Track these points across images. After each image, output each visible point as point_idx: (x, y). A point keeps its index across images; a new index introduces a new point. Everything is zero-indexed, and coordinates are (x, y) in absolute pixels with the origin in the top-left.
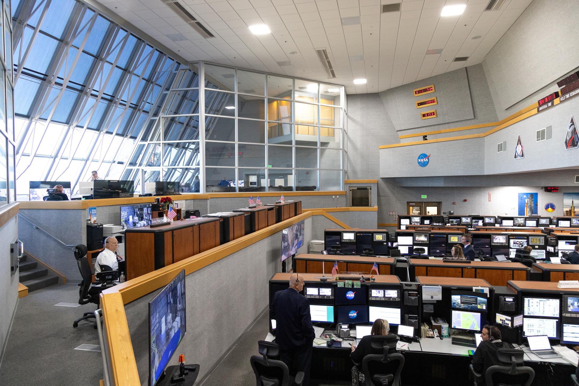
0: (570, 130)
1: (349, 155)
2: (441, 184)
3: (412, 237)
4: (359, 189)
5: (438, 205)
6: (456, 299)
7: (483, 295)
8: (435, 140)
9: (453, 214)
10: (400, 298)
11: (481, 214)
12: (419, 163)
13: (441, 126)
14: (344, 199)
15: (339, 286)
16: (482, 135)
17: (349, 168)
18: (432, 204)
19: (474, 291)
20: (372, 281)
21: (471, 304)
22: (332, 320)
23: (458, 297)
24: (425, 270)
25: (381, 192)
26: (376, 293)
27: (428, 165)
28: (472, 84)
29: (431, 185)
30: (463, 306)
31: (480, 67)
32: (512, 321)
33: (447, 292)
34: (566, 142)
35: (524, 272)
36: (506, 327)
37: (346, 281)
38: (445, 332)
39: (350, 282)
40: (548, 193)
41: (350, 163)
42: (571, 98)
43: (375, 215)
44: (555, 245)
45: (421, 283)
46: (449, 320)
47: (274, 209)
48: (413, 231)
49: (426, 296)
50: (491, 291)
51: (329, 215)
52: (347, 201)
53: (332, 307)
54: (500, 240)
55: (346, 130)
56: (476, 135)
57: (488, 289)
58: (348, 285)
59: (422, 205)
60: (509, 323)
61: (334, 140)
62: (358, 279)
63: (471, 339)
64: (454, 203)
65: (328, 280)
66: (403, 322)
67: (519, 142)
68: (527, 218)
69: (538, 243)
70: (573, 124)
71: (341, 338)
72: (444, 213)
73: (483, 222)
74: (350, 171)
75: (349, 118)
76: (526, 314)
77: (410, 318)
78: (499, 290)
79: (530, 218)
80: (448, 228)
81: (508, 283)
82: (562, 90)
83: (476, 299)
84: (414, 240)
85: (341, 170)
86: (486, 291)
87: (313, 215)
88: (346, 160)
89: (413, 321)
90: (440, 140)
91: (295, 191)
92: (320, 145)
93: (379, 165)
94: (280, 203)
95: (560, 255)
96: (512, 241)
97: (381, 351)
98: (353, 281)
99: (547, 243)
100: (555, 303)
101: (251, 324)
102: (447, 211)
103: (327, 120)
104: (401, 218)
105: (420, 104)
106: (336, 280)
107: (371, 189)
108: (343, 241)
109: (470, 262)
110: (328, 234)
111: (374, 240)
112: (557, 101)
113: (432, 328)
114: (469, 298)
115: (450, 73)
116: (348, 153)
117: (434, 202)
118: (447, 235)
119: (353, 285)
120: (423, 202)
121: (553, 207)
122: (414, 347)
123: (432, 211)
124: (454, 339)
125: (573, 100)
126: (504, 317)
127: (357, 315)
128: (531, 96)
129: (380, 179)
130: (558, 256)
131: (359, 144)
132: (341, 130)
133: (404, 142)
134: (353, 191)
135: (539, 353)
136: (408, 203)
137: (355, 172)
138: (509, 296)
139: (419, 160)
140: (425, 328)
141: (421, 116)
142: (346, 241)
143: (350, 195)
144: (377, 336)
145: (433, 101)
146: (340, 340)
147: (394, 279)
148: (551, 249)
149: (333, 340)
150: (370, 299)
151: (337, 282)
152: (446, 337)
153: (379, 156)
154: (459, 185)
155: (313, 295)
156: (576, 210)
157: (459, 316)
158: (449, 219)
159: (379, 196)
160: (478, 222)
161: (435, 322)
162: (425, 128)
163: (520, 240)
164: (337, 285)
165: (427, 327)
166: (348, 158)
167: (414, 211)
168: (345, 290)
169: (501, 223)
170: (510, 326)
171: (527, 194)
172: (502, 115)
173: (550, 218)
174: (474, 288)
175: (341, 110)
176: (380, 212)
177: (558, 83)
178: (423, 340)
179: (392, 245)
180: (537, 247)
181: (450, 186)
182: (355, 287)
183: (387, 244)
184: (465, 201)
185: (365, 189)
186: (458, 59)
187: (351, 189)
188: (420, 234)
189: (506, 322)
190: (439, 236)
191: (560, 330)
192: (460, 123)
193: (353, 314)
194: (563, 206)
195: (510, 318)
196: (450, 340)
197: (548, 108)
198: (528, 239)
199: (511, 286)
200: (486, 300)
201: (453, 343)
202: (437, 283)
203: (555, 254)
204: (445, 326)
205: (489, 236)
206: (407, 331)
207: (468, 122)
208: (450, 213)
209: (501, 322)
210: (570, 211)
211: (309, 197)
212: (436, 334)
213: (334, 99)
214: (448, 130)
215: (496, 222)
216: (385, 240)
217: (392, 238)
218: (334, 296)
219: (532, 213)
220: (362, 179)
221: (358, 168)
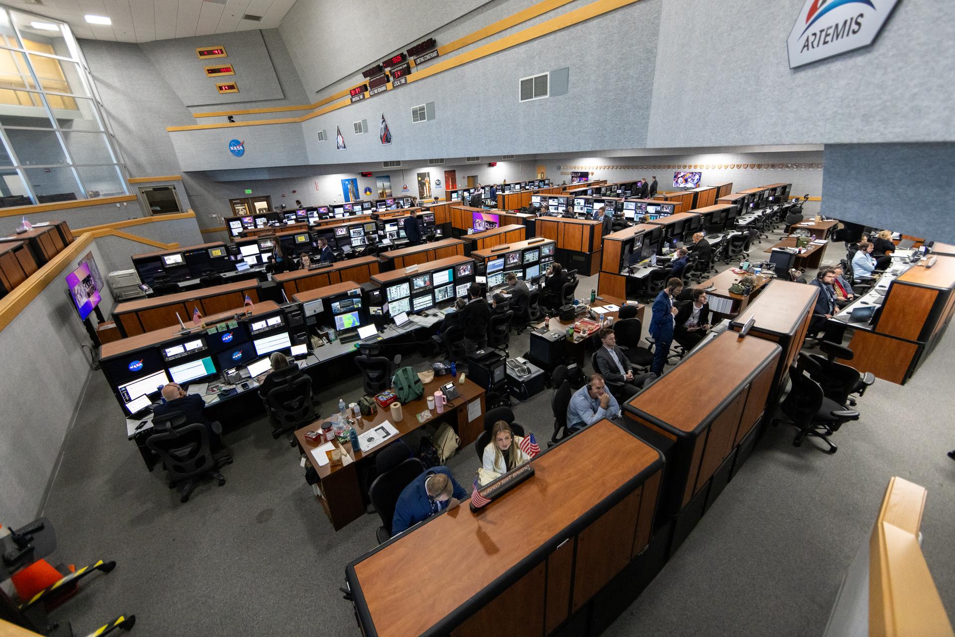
0: (383, 126)
1: (120, 140)
2: (265, 176)
3: (256, 245)
4: (155, 190)
5: (267, 199)
6: (336, 305)
7: (357, 296)
8: (245, 123)
9: (285, 207)
10: (285, 322)
11: (314, 205)
12: (232, 151)
13: (248, 105)
14: (137, 206)
15: (210, 334)
16: (297, 119)
17: (127, 160)
18: (260, 199)
19: (349, 294)
20: (249, 315)
21: (349, 306)
22: (214, 371)
23: (338, 303)
24: (294, 284)
25: (190, 192)
26: (257, 326)
27: (245, 153)
28: (273, 54)
29: (254, 178)
30: (342, 310)
31: (276, 32)
32: (382, 310)
33: (327, 302)
34: (381, 138)
35: (377, 264)
36: (379, 315)
37: (218, 325)
38: (332, 337)
39: (223, 324)
40: (365, 178)
41: (125, 152)
42: (379, 93)
43: (194, 222)
44: (383, 229)
45: (301, 301)
46: (333, 325)
47: (24, 246)
48: (256, 238)
49: (309, 312)
50: (362, 290)
51: (121, 232)
52: (142, 208)
53: (209, 358)
54: (341, 232)
55: (99, 100)
56: (291, 120)
57: (359, 289)
58: (222, 329)
59: (249, 201)
60: (380, 311)
61: (81, 116)
62: (231, 318)
63: (354, 334)
64: (283, 196)
65: (192, 332)
66: (294, 343)
67: (339, 132)
68: (353, 204)
69: (371, 230)
70: (384, 121)
71: (233, 384)
72: (276, 208)
73: (317, 213)
74: (129, 163)
75: (97, 80)
76: (389, 301)
77: (299, 336)
78: (368, 287)
79: (356, 204)
80: (292, 227)
81: (371, 279)
82: (370, 83)
83: (353, 301)
84: (259, 247)
85: (116, 164)
86: (359, 291)
87: (94, 238)
88: (117, 148)
89: (302, 338)
90: (251, 123)
91: (39, 205)
92: (58, 126)
93: (175, 156)
94: (26, 231)
95: (388, 235)
96: (351, 231)
97: (285, 382)
98: (227, 322)
99: (378, 228)
100: (406, 286)
101: (72, 418)
102: (278, 205)
103: (53, 80)
104: (228, 221)
105: (212, 71)
106: (203, 327)
107: (175, 188)
108: (167, 266)
109: (332, 265)
110: (138, 263)
111: (212, 257)
112: (367, 94)
113: (320, 337)
114: (346, 302)
115: (241, 33)
116: (116, 136)
117: (262, 197)
118: (294, 235)
119: (228, 326)
120: (248, 198)
121: (370, 190)
122: (311, 361)
123: (261, 205)
124: (341, 340)
125: (381, 96)
126: (375, 308)
127: (242, 354)
128: (340, 82)
129: (184, 174)
130: (386, 238)
131: (131, 124)
132: (91, 102)
133: (203, 123)
134: (147, 193)
135: (403, 325)
136: (231, 201)
137: (139, 166)
138: (376, 290)
139: (232, 148)
140: (315, 340)
141: (217, 89)
142: (171, 266)
143: (144, 199)
144: (278, 370)
145: (227, 70)
146: (234, 386)
147: (271, 306)
148: (381, 232)
149: (224, 390)
150: (253, 333)
151: (206, 330)
152: (334, 340)
153: (171, 142)
154: (285, 177)
155: (177, 354)
156: (386, 191)
157: (341, 319)
158: (284, 215)
159: (189, 196)
160: (313, 213)
161: (321, 331)
162: (227, 105)
163: (357, 229)
164: (207, 333)
165: (316, 339)
166: (120, 145)
167: (241, 210)
168: (220, 335)
169: (333, 212)
170: (381, 314)
171: (348, 180)
172: (314, 99)
173: (370, 202)
174: (349, 292)
175: (76, 65)
176: (198, 217)
177: (363, 73)
178: (316, 351)
179: (236, 258)
180: (371, 233)
181: (275, 178)
182: (231, 328)
183: (230, 258)
184: (294, 192)
185: (166, 189)
186: (248, 17)
187: (143, 191)
188: (265, 240)
189: (378, 311)
190: (286, 238)
191: (411, 304)
192: (269, 103)
193: (237, 355)
194: (377, 189)
195: (380, 308)
196: (338, 341)
197: (360, 100)
198: (363, 227)
199: (373, 280)
200: (360, 299)
201: (342, 343)
202: (315, 297)
203: (385, 237)
204: (331, 332)
205: (332, 230)
206: (301, 349)
207: (278, 102)
208: (283, 208)
209: (374, 313)
210: (383, 192)
211: (73, 210)
212: (325, 341)
213: (53, 42)
214: (257, 110)
215: (329, 211)
216: (226, 255)
217: (233, 250)
218: (208, 345)
219: (356, 198)
220: (157, 176)
221: (143, 158)
